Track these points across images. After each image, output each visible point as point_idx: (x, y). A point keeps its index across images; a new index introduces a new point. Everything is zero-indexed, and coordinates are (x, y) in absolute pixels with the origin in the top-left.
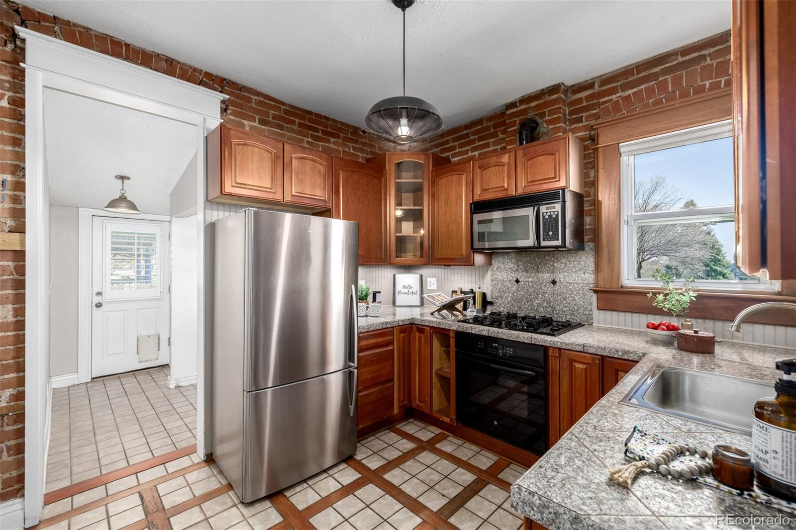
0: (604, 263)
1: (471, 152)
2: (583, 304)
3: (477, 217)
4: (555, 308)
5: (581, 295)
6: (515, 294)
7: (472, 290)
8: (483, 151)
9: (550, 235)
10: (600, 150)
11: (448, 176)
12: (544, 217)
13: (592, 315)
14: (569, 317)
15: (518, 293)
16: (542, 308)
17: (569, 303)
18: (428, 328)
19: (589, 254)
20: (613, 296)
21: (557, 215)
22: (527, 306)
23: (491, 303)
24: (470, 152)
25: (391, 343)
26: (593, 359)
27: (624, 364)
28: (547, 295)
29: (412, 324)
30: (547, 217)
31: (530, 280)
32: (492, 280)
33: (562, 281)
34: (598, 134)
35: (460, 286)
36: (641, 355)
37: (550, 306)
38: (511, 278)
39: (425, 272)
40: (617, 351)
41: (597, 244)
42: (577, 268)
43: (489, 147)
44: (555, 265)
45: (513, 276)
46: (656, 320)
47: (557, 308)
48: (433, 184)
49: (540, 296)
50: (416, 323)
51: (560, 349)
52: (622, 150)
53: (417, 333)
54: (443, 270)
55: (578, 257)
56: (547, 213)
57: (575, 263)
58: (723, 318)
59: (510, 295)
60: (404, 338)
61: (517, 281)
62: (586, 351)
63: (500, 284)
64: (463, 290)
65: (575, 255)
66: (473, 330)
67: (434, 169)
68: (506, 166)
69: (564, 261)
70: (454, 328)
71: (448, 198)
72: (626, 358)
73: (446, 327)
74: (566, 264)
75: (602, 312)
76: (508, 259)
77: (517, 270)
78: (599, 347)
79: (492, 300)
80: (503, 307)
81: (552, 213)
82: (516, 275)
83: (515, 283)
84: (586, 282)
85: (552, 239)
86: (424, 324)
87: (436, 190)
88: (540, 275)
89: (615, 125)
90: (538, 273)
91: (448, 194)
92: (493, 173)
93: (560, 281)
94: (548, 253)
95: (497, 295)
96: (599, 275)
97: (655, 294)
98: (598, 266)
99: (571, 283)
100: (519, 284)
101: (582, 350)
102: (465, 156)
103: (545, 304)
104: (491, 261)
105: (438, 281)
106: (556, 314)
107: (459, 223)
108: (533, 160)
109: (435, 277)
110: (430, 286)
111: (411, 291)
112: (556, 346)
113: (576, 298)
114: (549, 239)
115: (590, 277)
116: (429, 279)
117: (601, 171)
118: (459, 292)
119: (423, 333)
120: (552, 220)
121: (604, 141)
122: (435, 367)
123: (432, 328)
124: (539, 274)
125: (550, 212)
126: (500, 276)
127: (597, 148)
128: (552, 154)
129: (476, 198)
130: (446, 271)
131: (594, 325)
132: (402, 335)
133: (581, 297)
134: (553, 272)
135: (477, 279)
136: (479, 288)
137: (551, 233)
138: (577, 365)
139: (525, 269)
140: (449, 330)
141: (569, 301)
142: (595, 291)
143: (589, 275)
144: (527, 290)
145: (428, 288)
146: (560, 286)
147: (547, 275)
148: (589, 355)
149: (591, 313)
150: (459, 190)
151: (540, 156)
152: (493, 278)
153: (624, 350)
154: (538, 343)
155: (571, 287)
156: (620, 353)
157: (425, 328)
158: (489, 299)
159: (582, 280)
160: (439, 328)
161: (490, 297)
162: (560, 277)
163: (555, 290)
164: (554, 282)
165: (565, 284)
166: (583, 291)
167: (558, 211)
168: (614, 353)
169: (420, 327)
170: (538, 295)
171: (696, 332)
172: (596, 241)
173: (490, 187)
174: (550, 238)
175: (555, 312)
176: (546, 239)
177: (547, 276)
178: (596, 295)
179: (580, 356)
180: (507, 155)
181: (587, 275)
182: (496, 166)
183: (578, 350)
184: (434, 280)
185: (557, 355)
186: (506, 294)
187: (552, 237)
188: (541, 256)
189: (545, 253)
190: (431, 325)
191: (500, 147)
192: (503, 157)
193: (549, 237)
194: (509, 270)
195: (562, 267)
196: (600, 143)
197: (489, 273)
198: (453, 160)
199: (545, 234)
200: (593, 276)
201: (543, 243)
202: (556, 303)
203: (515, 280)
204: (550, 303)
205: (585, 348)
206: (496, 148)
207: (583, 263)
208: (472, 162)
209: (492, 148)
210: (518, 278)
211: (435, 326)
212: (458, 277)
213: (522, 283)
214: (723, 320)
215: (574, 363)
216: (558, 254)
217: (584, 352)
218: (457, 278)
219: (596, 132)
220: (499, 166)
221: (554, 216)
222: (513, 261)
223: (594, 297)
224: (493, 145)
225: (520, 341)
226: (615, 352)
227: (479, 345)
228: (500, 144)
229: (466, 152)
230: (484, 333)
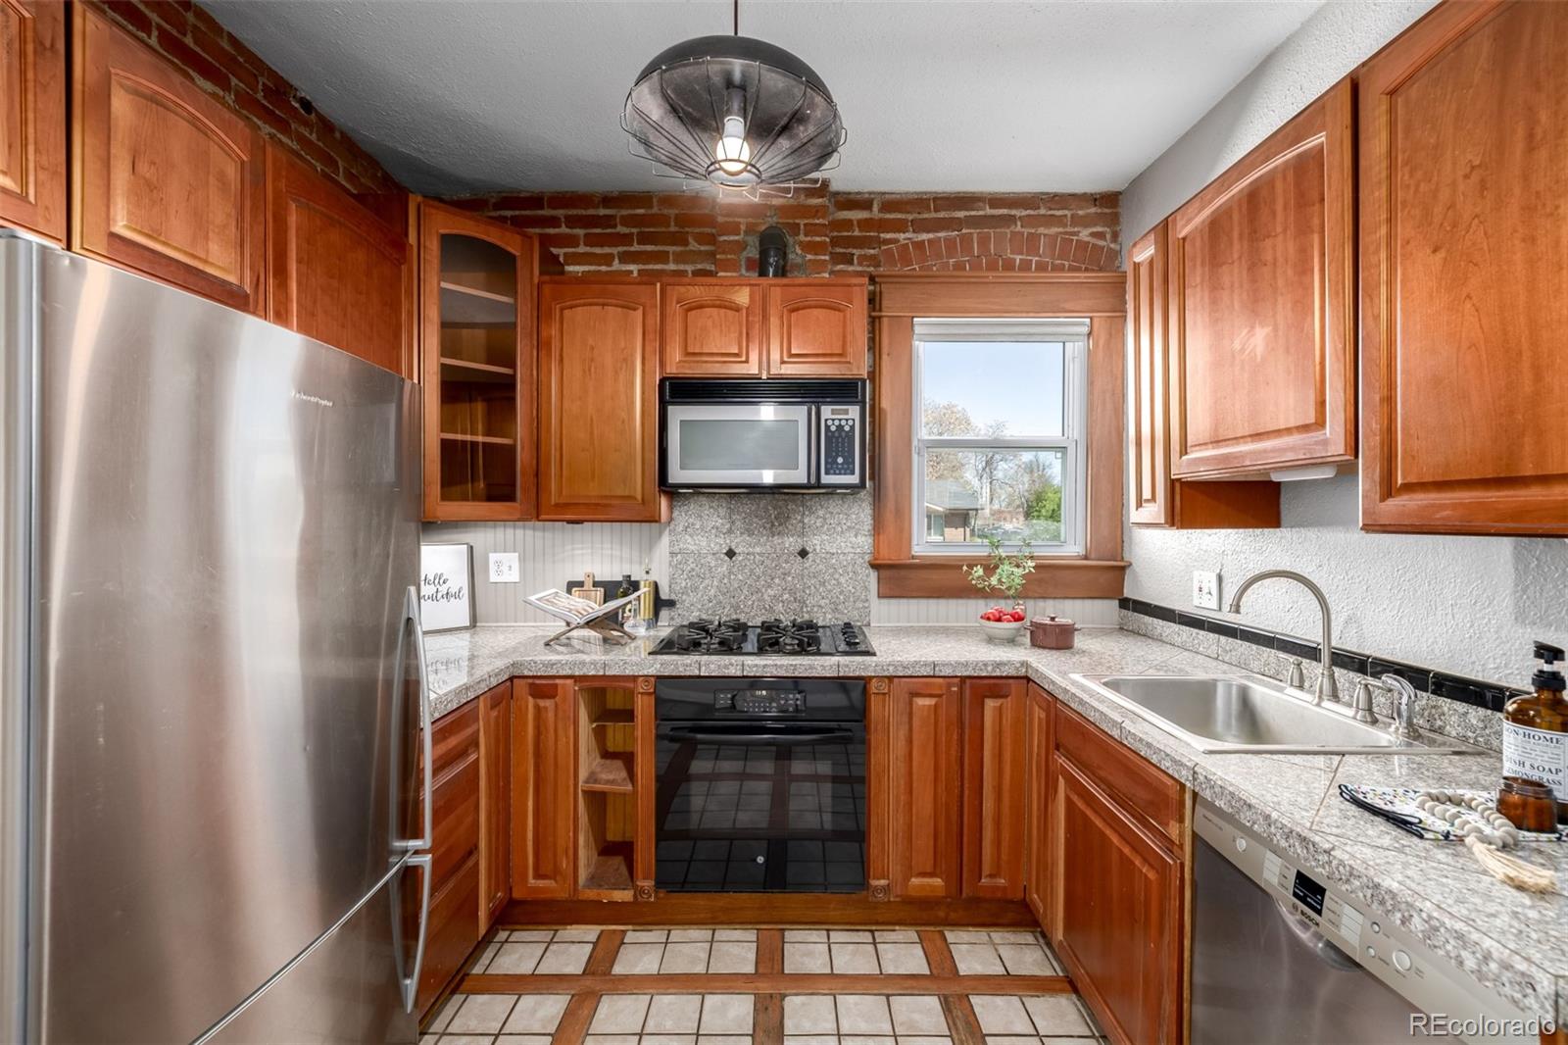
0: (889, 516)
1: (620, 262)
2: (853, 591)
3: (678, 414)
4: (804, 602)
5: (851, 574)
6: (726, 581)
7: (629, 576)
8: (651, 267)
9: (838, 464)
10: (885, 321)
11: (591, 304)
12: (827, 427)
13: (869, 607)
14: (830, 616)
15: (732, 577)
16: (781, 605)
17: (830, 591)
18: (569, 682)
19: (863, 501)
20: (903, 573)
21: (852, 427)
22: (750, 603)
23: (671, 604)
24: (616, 261)
25: (474, 743)
26: (949, 686)
27: (995, 684)
28: (790, 579)
29: (511, 679)
30: (833, 428)
31: (758, 550)
32: (672, 554)
33: (818, 551)
34: (881, 293)
35: (589, 570)
36: (1018, 665)
37: (795, 599)
38: (716, 548)
39: (481, 537)
40: (985, 665)
41: (877, 484)
42: (845, 527)
43: (666, 262)
44: (806, 521)
45: (722, 543)
46: (992, 606)
47: (808, 602)
48: (541, 315)
49: (777, 581)
50: (526, 673)
51: (891, 678)
52: (917, 330)
53: (530, 699)
54: (539, 534)
55: (846, 506)
56: (833, 420)
57: (841, 516)
58: (1036, 595)
59: (715, 583)
60: (497, 717)
61: (731, 554)
62: (937, 674)
63: (692, 560)
64: (596, 580)
65: (840, 502)
66: (703, 668)
67: (546, 278)
68: (744, 311)
69: (821, 513)
70: (652, 671)
71: (592, 360)
72: (999, 674)
73: (627, 672)
74: (825, 519)
75: (885, 601)
76: (711, 507)
77: (730, 531)
78: (958, 663)
79: (673, 597)
80: (700, 610)
81: (843, 423)
82: (728, 541)
83: (726, 558)
84: (858, 550)
85: (843, 472)
86: (553, 672)
87: (553, 333)
88: (776, 540)
89: (907, 286)
90: (773, 536)
91: (592, 348)
92: (713, 323)
93: (815, 550)
94: (792, 497)
95: (683, 585)
96: (881, 537)
97: (971, 567)
98: (879, 522)
99: (833, 554)
100: (734, 558)
101: (931, 674)
102: (603, 268)
103: (786, 596)
104: (672, 513)
105: (522, 560)
106: (808, 612)
107: (623, 422)
108: (800, 312)
109: (515, 551)
110: (499, 572)
111: (443, 589)
112: (886, 674)
113: (842, 580)
114: (837, 472)
115: (864, 542)
116: (493, 557)
117: (885, 357)
118: (588, 585)
119: (553, 697)
120: (843, 434)
121: (890, 307)
122: (583, 774)
123: (576, 679)
124: (776, 537)
125: (840, 420)
126: (690, 543)
127: (880, 317)
128: (839, 310)
129: (672, 369)
130: (548, 535)
131: (872, 625)
133: (850, 578)
134: (802, 534)
135: (636, 554)
136: (647, 572)
137: (840, 460)
138: (921, 702)
139: (747, 530)
140: (634, 678)
141: (829, 587)
142: (874, 566)
143: (863, 539)
144: (751, 571)
145: (492, 580)
146: (814, 561)
147: (791, 539)
148: (941, 680)
149: (867, 605)
150: (623, 345)
151: (816, 307)
152: (676, 549)
153: (995, 662)
154: (851, 675)
155: (834, 561)
156: (990, 668)
157: (558, 681)
158: (664, 595)
159: (853, 548)
160: (604, 676)
161: (667, 589)
162: (814, 543)
163: (806, 568)
164: (803, 553)
165: (823, 555)
166: (853, 566)
167: (854, 420)
168: (981, 670)
169: (538, 682)
170: (772, 579)
171: (1053, 619)
172: (877, 478)
173: (706, 351)
174: (840, 470)
175: (805, 610)
176: (832, 471)
177: (791, 543)
178: (876, 573)
179: (927, 684)
180: (746, 291)
181: (861, 539)
182: (720, 307)
183: (925, 674)
184: (511, 559)
185: (886, 691)
186: (707, 581)
187: (843, 468)
188: (780, 503)
189: (787, 497)
190: (577, 674)
191: (693, 268)
192: (737, 291)
193: (837, 468)
194: (713, 531)
195: (818, 524)
196: (884, 309)
197: (665, 539)
198: (569, 268)
199: (830, 460)
200: (870, 541)
201: (826, 479)
202: (808, 592)
203: (725, 551)
204: (795, 594)
205: (937, 669)
206: (682, 267)
207: (854, 516)
208: (658, 285)
209: (672, 267)
210: (733, 547)
211: (592, 673)
212: (582, 549)
213: (741, 558)
214: (1035, 598)
215: (914, 699)
216: (811, 500)
217: (934, 677)
218: (580, 552)
219: (878, 289)
220: (725, 307)
221: (847, 428)
222: (722, 512)
223: (873, 575)
224: (677, 261)
225: (817, 675)
226: (983, 667)
228: (694, 262)
229: (607, 259)
230: (733, 672)
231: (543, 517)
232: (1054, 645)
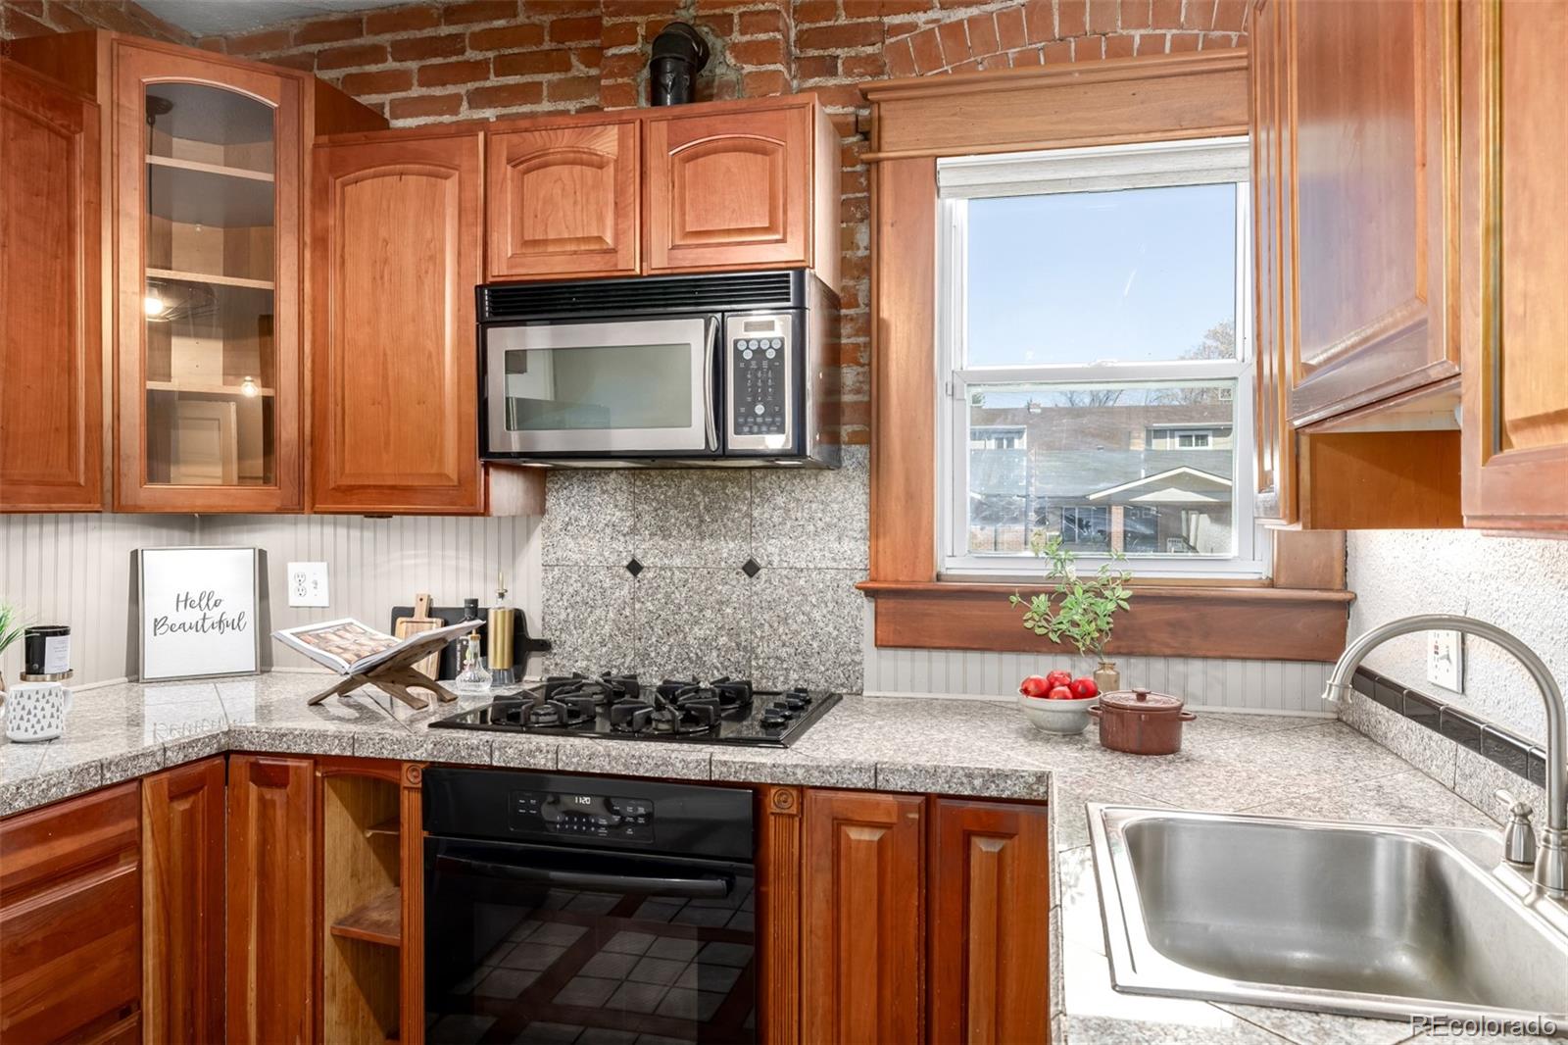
0: (895, 507)
1: (471, 107)
2: (835, 633)
3: (503, 340)
4: (753, 650)
5: (831, 606)
6: (627, 612)
7: (475, 602)
8: (514, 110)
9: (756, 416)
10: (887, 167)
11: (384, 175)
12: (738, 354)
13: (860, 663)
14: (796, 676)
15: (638, 606)
16: (715, 654)
17: (796, 633)
18: (305, 764)
19: (851, 479)
20: (919, 605)
21: (780, 352)
22: (665, 649)
23: (543, 646)
24: (465, 104)
25: (131, 846)
26: (903, 809)
27: (988, 813)
28: (729, 610)
29: (226, 754)
30: (748, 355)
31: (677, 561)
32: (547, 567)
33: (775, 564)
34: (880, 118)
35: (424, 591)
36: (1032, 780)
37: (738, 645)
38: (613, 558)
39: (280, 538)
40: (970, 776)
41: (874, 450)
42: (820, 524)
43: (538, 100)
44: (755, 514)
45: (624, 550)
47: (759, 650)
48: (322, 197)
49: (708, 613)
50: (246, 746)
51: (801, 789)
52: (944, 179)
53: (253, 787)
54: (355, 533)
55: (822, 489)
56: (748, 341)
57: (814, 506)
58: (1168, 651)
59: (611, 615)
60: (190, 815)
61: (635, 567)
62: (882, 785)
63: (575, 577)
64: (435, 605)
65: (813, 482)
66: (497, 754)
67: (324, 139)
68: (611, 169)
69: (780, 500)
70: (421, 754)
71: (386, 261)
72: (994, 794)
73: (386, 754)
74: (787, 511)
75: (889, 653)
76: (604, 492)
77: (634, 531)
78: (920, 769)
79: (548, 636)
80: (588, 659)
81: (764, 346)
82: (631, 547)
83: (628, 574)
84: (843, 565)
85: (764, 429)
86: (282, 748)
87: (331, 222)
88: (708, 545)
89: (925, 103)
90: (702, 539)
91: (386, 242)
92: (563, 190)
93: (770, 563)
94: (732, 474)
95: (563, 616)
96: (881, 542)
97: (1028, 596)
98: (878, 516)
99: (802, 570)
100: (639, 575)
101: (871, 785)
102: (447, 119)
103: (723, 640)
104: (544, 500)
105: (333, 573)
106: (759, 667)
107: (430, 356)
108: (701, 160)
109: (322, 561)
110: (301, 593)
111: (214, 615)
112: (791, 780)
113: (816, 615)
114: (755, 429)
115: (854, 551)
116: (293, 568)
117: (887, 230)
118: (420, 613)
119: (283, 785)
120: (765, 364)
121: (898, 139)
122: (334, 910)
123: (317, 760)
124: (707, 541)
125: (759, 341)
126: (572, 549)
127: (878, 162)
128: (764, 152)
129: (500, 270)
130: (368, 535)
131: (865, 693)
132: (182, 806)
133: (831, 612)
134: (749, 537)
135: (492, 566)
136: (502, 596)
137: (760, 409)
138: (855, 834)
139: (661, 528)
140: (396, 764)
141: (794, 627)
142: (871, 593)
143: (852, 545)
144: (667, 596)
145: (291, 603)
146: (769, 581)
147: (732, 545)
148: (890, 798)
149: (857, 658)
150: (429, 235)
151: (726, 150)
152: (551, 558)
153: (989, 770)
154: (732, 779)
155: (802, 582)
156: (978, 782)
157: (290, 763)
158: (534, 631)
159: (834, 560)
160: (353, 758)
161: (538, 624)
162: (768, 551)
163: (756, 593)
164: (751, 568)
165: (785, 572)
166: (835, 592)
167: (782, 340)
168: (962, 784)
169: (263, 761)
170: (701, 611)
171: (1141, 697)
172: (874, 441)
173: (552, 236)
174: (760, 425)
175: (754, 663)
176: (746, 429)
177: (731, 550)
178: (873, 605)
179: (863, 803)
180: (613, 132)
181: (847, 545)
182: (573, 163)
183: (860, 785)
184: (317, 571)
185: (794, 810)
186: (598, 612)
187: (764, 423)
188: (713, 485)
189: (724, 474)
190: (315, 752)
191: (578, 106)
192: (598, 135)
193: (755, 423)
194: (608, 531)
195: (776, 520)
196: (885, 146)
197: (537, 542)
198: (399, 123)
199: (743, 410)
200: (864, 547)
201: (736, 442)
202: (759, 633)
203: (625, 563)
204: (738, 635)
205: (880, 777)
206: (561, 106)
207: (836, 506)
208: (481, 135)
209: (546, 106)
210: (639, 557)
211: (336, 752)
212: (416, 556)
213: (650, 575)
214: (1166, 656)
215: (843, 828)
216: (763, 478)
217: (875, 791)
218: (413, 562)
219: (876, 114)
220: (582, 163)
221: (771, 354)
222: (622, 498)
223: (867, 609)
224: (553, 98)
225: (675, 776)
226: (965, 780)
227: (522, 806)
228: (578, 96)
229: (452, 104)
230: (542, 762)
231: (318, 506)
232: (1133, 746)
